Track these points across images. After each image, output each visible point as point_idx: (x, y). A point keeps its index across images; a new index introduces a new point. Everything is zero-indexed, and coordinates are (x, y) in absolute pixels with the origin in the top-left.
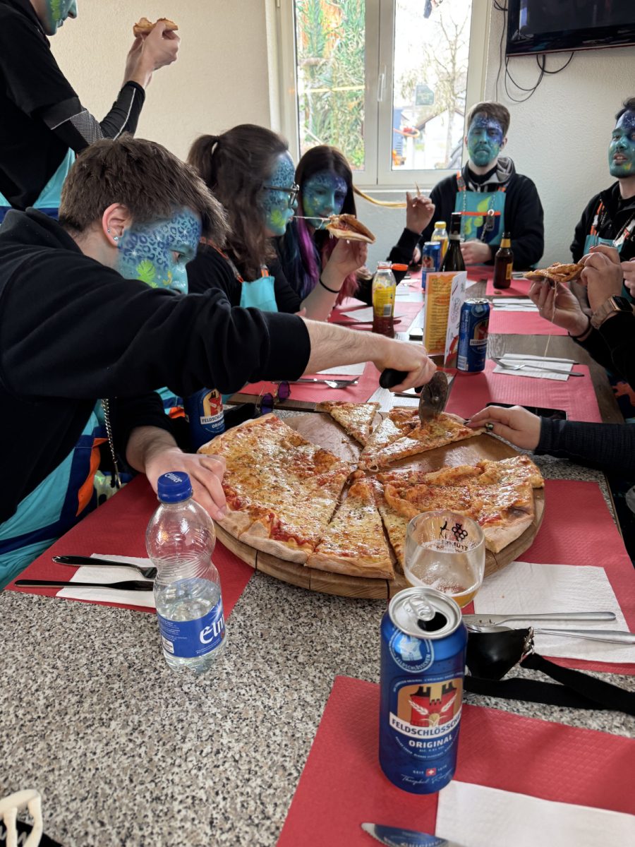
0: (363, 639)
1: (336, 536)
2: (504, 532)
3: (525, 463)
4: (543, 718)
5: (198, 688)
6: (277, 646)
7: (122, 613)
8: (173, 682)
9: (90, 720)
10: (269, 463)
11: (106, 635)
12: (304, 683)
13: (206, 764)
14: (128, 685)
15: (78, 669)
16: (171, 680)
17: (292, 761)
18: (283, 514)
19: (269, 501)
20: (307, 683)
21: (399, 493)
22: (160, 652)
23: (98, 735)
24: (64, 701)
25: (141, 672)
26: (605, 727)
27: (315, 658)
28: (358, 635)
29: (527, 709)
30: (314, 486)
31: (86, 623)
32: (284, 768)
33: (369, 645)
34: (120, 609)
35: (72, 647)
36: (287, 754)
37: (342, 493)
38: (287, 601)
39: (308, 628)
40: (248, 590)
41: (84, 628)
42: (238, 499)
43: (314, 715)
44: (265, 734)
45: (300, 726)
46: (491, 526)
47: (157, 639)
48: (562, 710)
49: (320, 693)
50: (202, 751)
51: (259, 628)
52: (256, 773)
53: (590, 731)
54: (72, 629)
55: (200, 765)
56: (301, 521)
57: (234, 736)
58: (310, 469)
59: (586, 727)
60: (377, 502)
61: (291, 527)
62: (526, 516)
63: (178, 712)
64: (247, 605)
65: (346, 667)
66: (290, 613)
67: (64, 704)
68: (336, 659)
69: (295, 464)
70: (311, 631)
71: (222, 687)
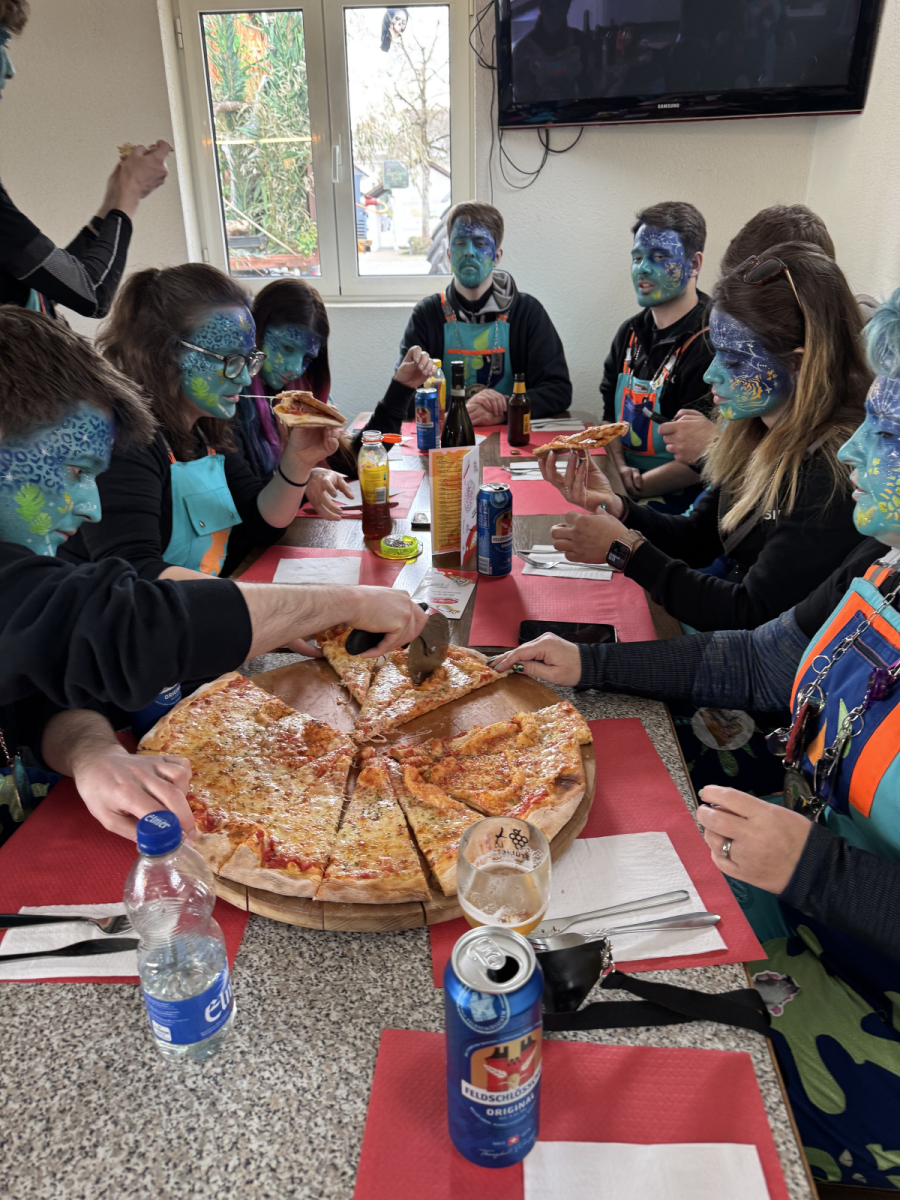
0: (408, 976)
1: (350, 849)
2: (554, 815)
3: (568, 712)
4: (629, 1043)
5: (206, 1081)
6: (301, 1003)
7: (82, 991)
8: (171, 1077)
9: (66, 1151)
10: (243, 751)
11: (66, 1026)
12: (344, 1048)
13: (235, 1183)
14: (110, 1094)
15: (35, 1082)
16: (169, 1075)
17: (344, 1156)
18: (275, 827)
19: (252, 810)
20: (346, 1048)
21: (421, 773)
22: (146, 1039)
23: (83, 1171)
24: (24, 1132)
25: (124, 1071)
26: (696, 1042)
27: (352, 1012)
28: (401, 973)
29: (610, 1035)
30: (310, 779)
31: (33, 1013)
32: (335, 1167)
33: (416, 984)
34: (78, 985)
35: (20, 1052)
36: (335, 1147)
37: (348, 784)
38: (304, 939)
39: (336, 973)
40: (250, 932)
41: (31, 1021)
42: (208, 815)
43: (361, 1090)
44: (304, 1126)
45: (346, 1107)
46: (538, 808)
47: (138, 1020)
48: (648, 1030)
49: (364, 1058)
50: (227, 1166)
51: (272, 983)
52: (301, 1180)
53: (681, 1049)
54: (13, 1026)
55: (227, 1184)
56: (301, 835)
57: (265, 1137)
58: (301, 753)
59: (676, 1046)
60: (395, 791)
61: (288, 848)
62: (577, 788)
63: (187, 1118)
64: (253, 953)
65: (392, 1018)
66: (310, 956)
67: (26, 1136)
68: (379, 1009)
69: (281, 748)
70: (341, 976)
71: (238, 1072)
